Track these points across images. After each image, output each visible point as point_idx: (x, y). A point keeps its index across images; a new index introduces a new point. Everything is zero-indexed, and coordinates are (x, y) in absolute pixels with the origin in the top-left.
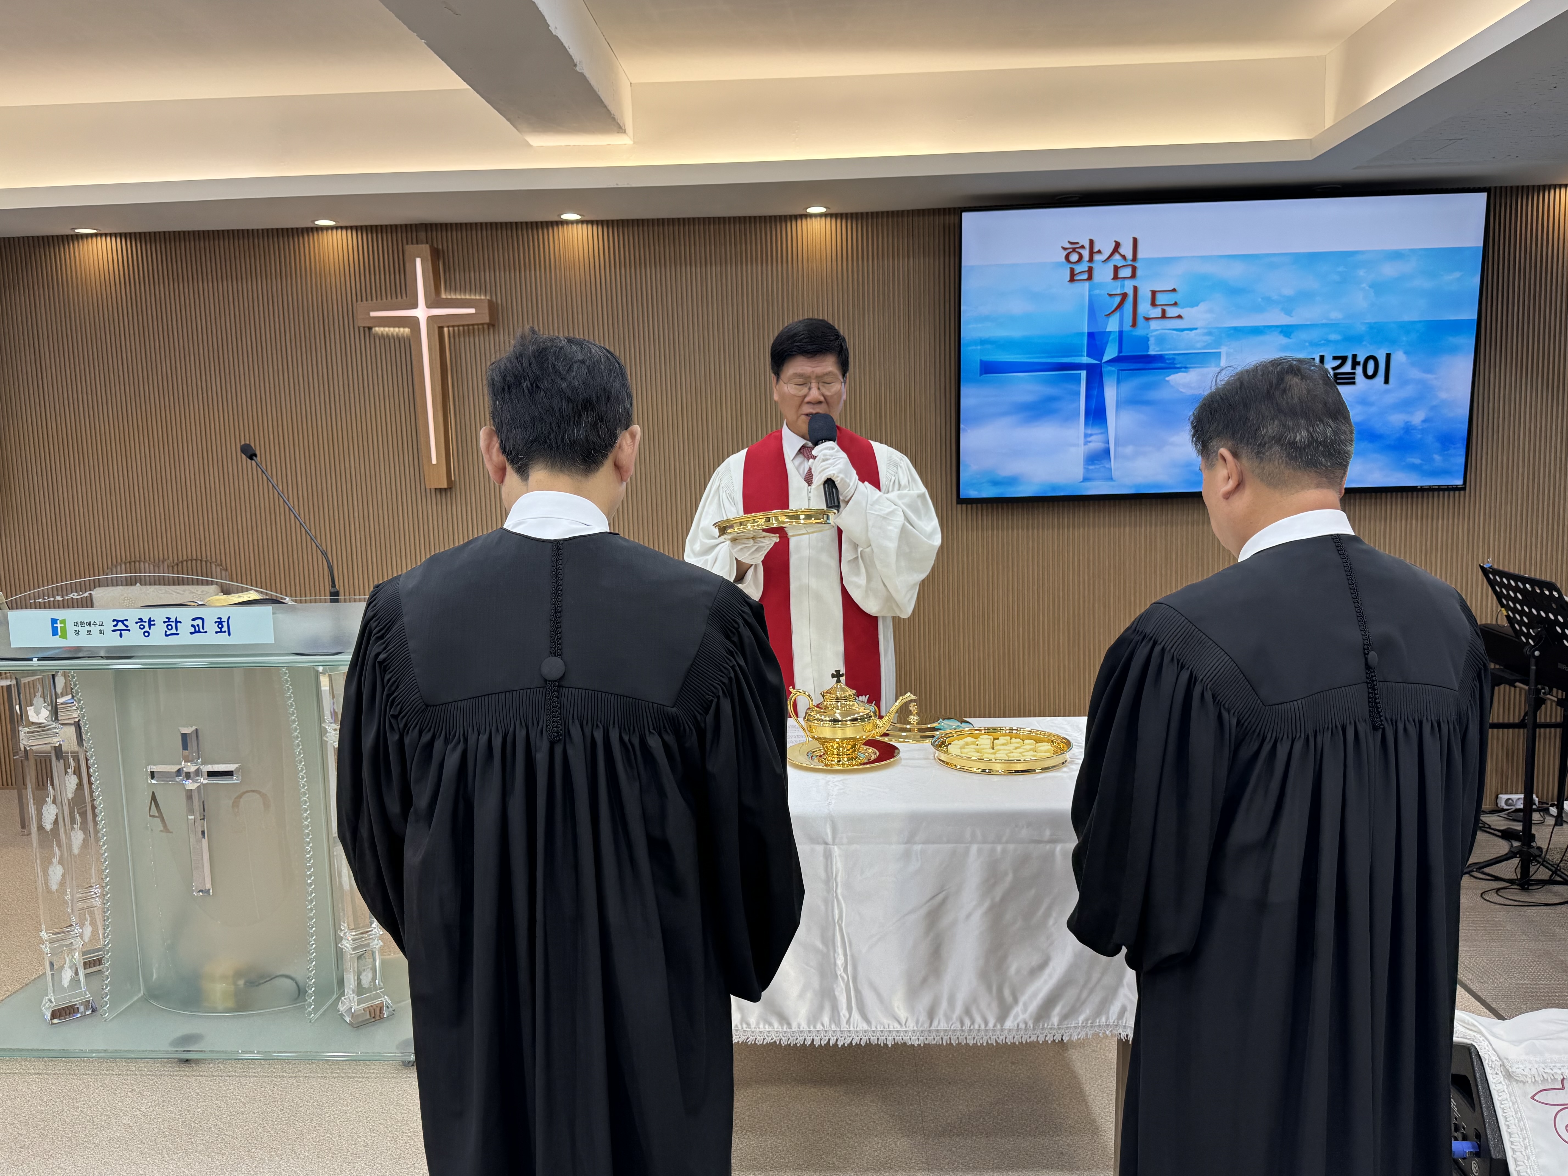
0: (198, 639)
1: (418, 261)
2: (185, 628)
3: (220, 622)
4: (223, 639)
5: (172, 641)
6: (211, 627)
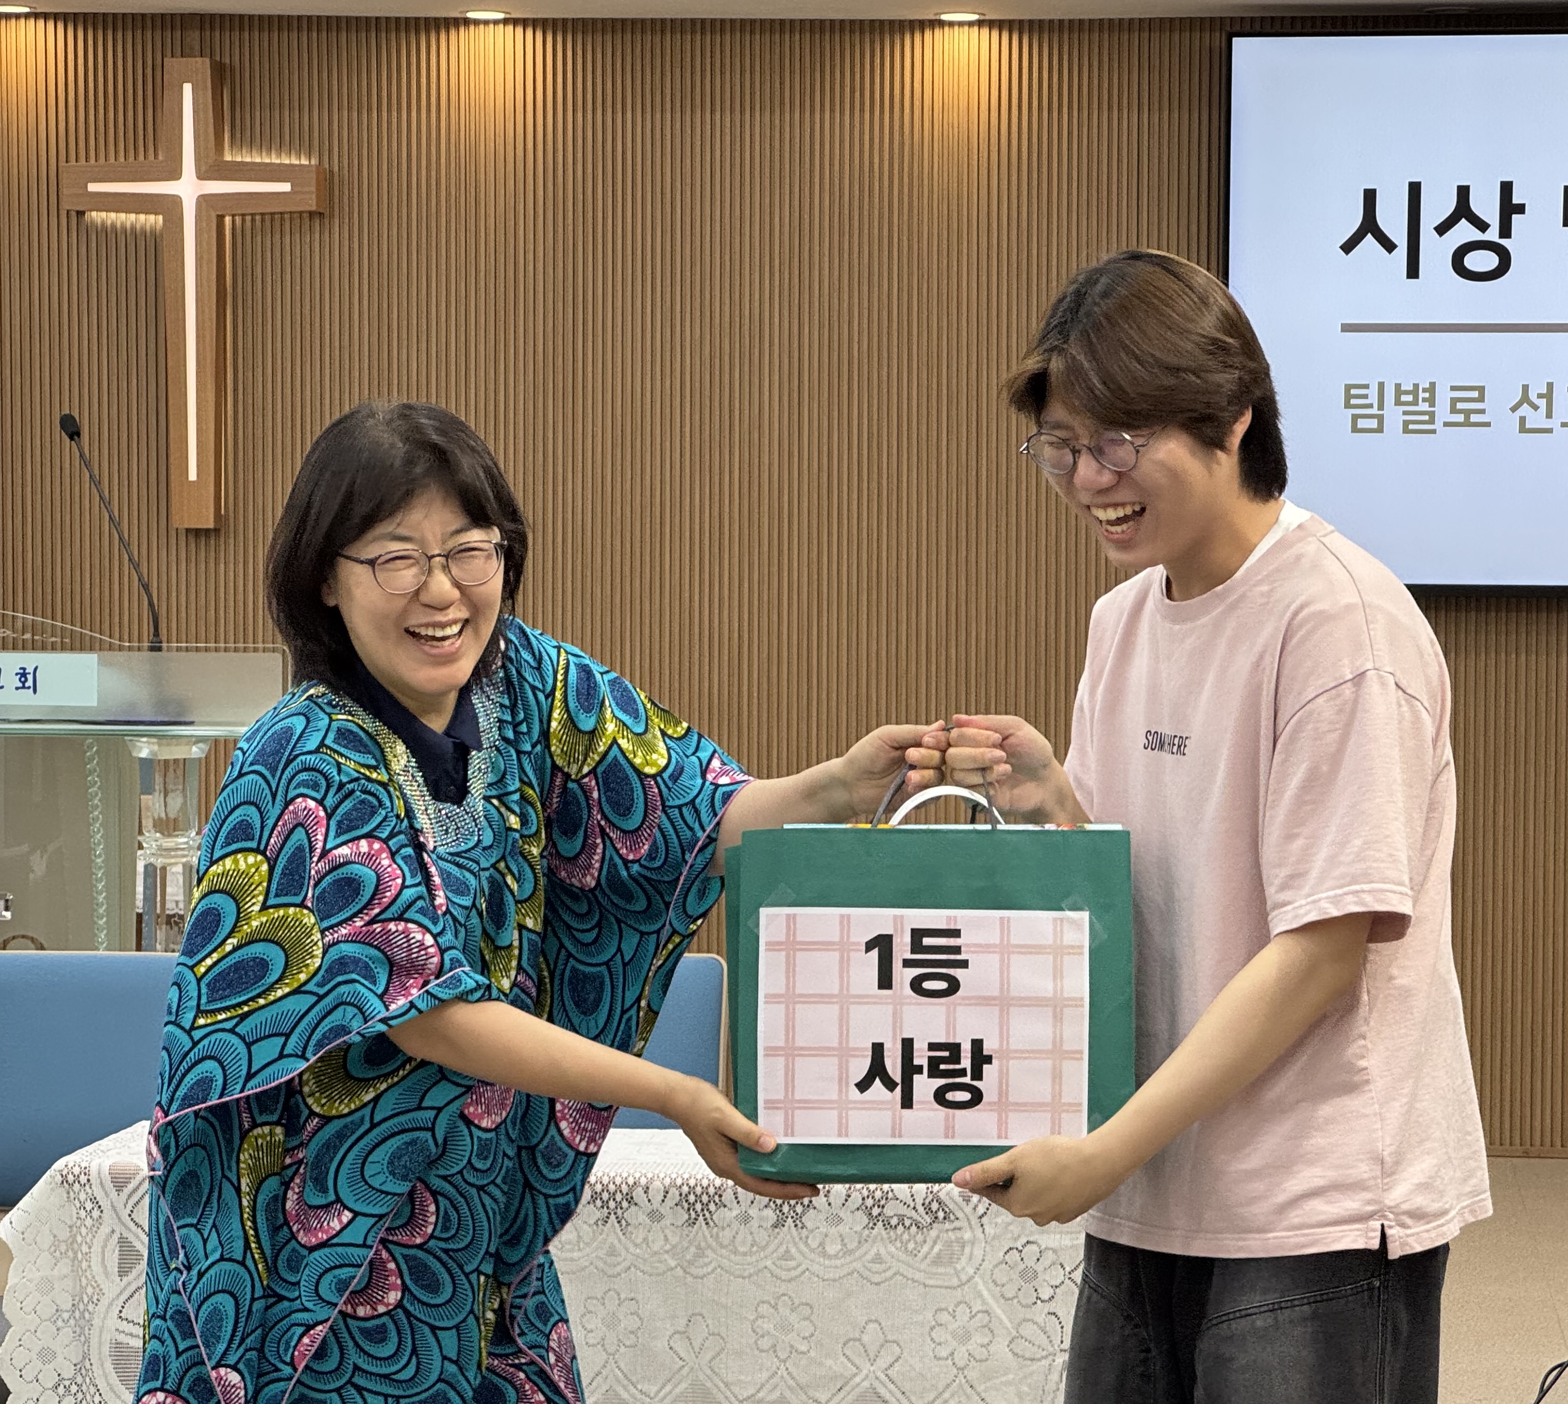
1: (187, 88)
3: (23, 675)
4: (25, 698)
6: (10, 680)
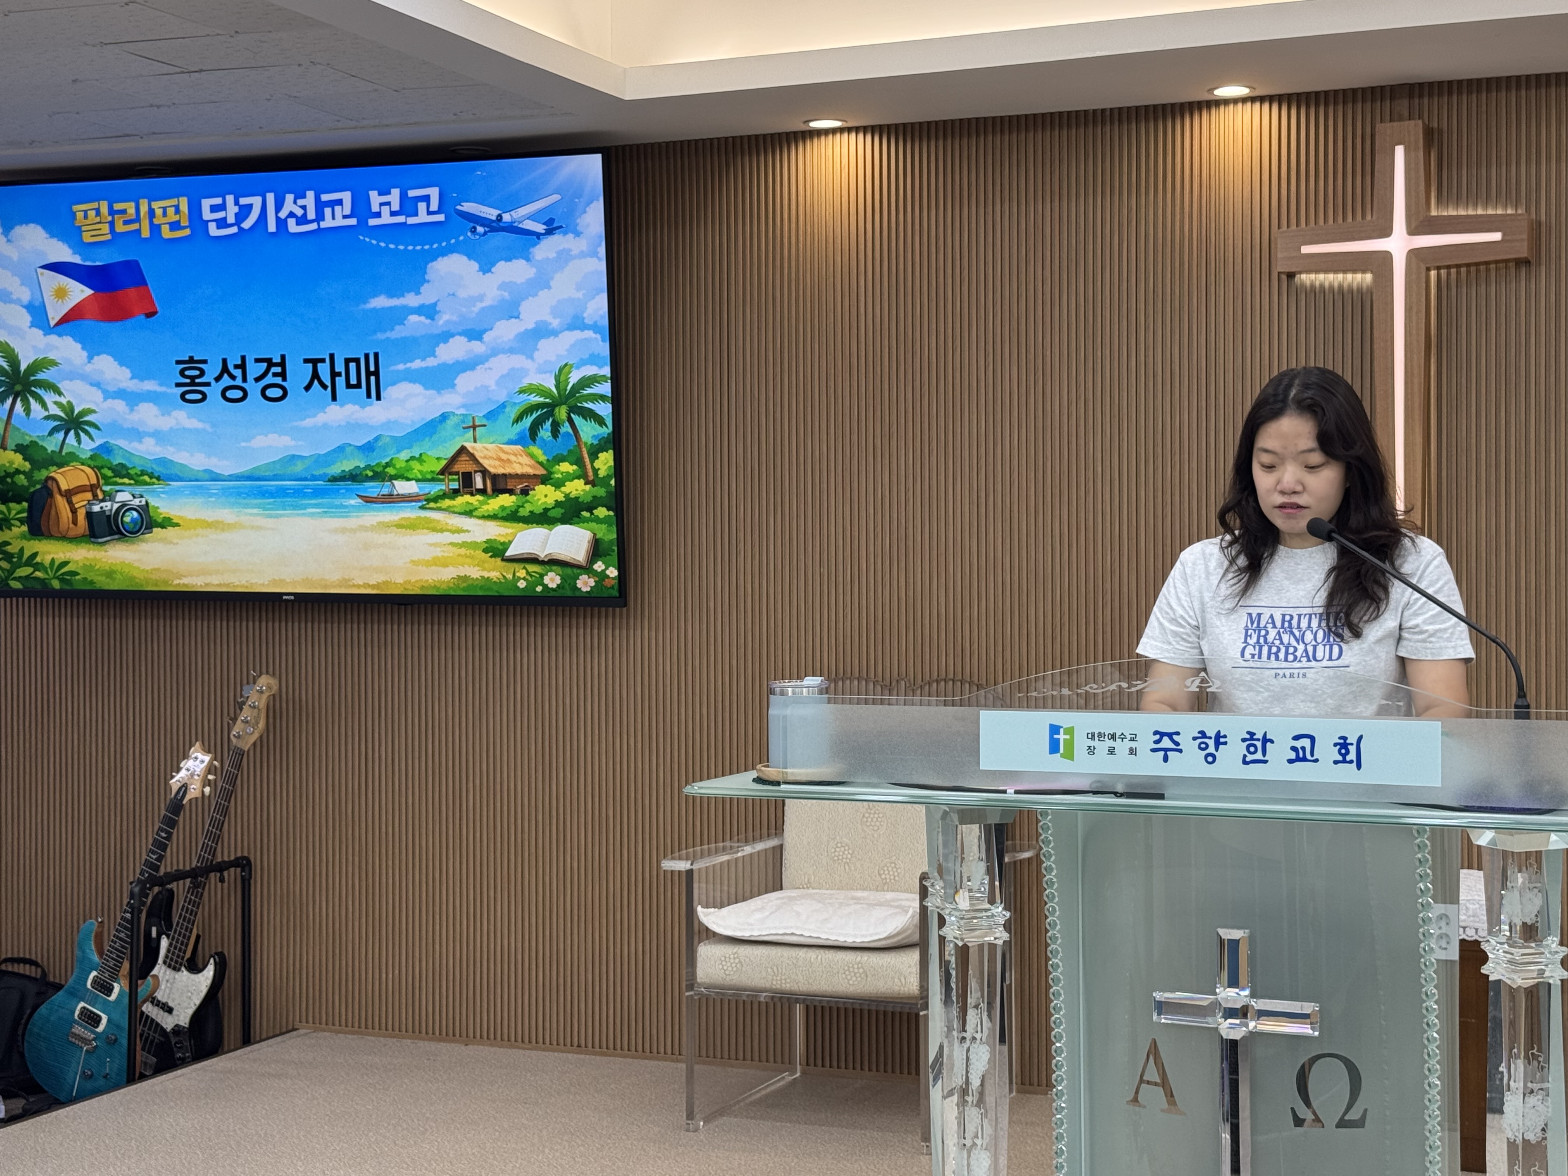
0: (1302, 772)
1: (1400, 151)
2: (1279, 752)
3: (1343, 745)
4: (1346, 774)
5: (1255, 772)
6: (1327, 751)
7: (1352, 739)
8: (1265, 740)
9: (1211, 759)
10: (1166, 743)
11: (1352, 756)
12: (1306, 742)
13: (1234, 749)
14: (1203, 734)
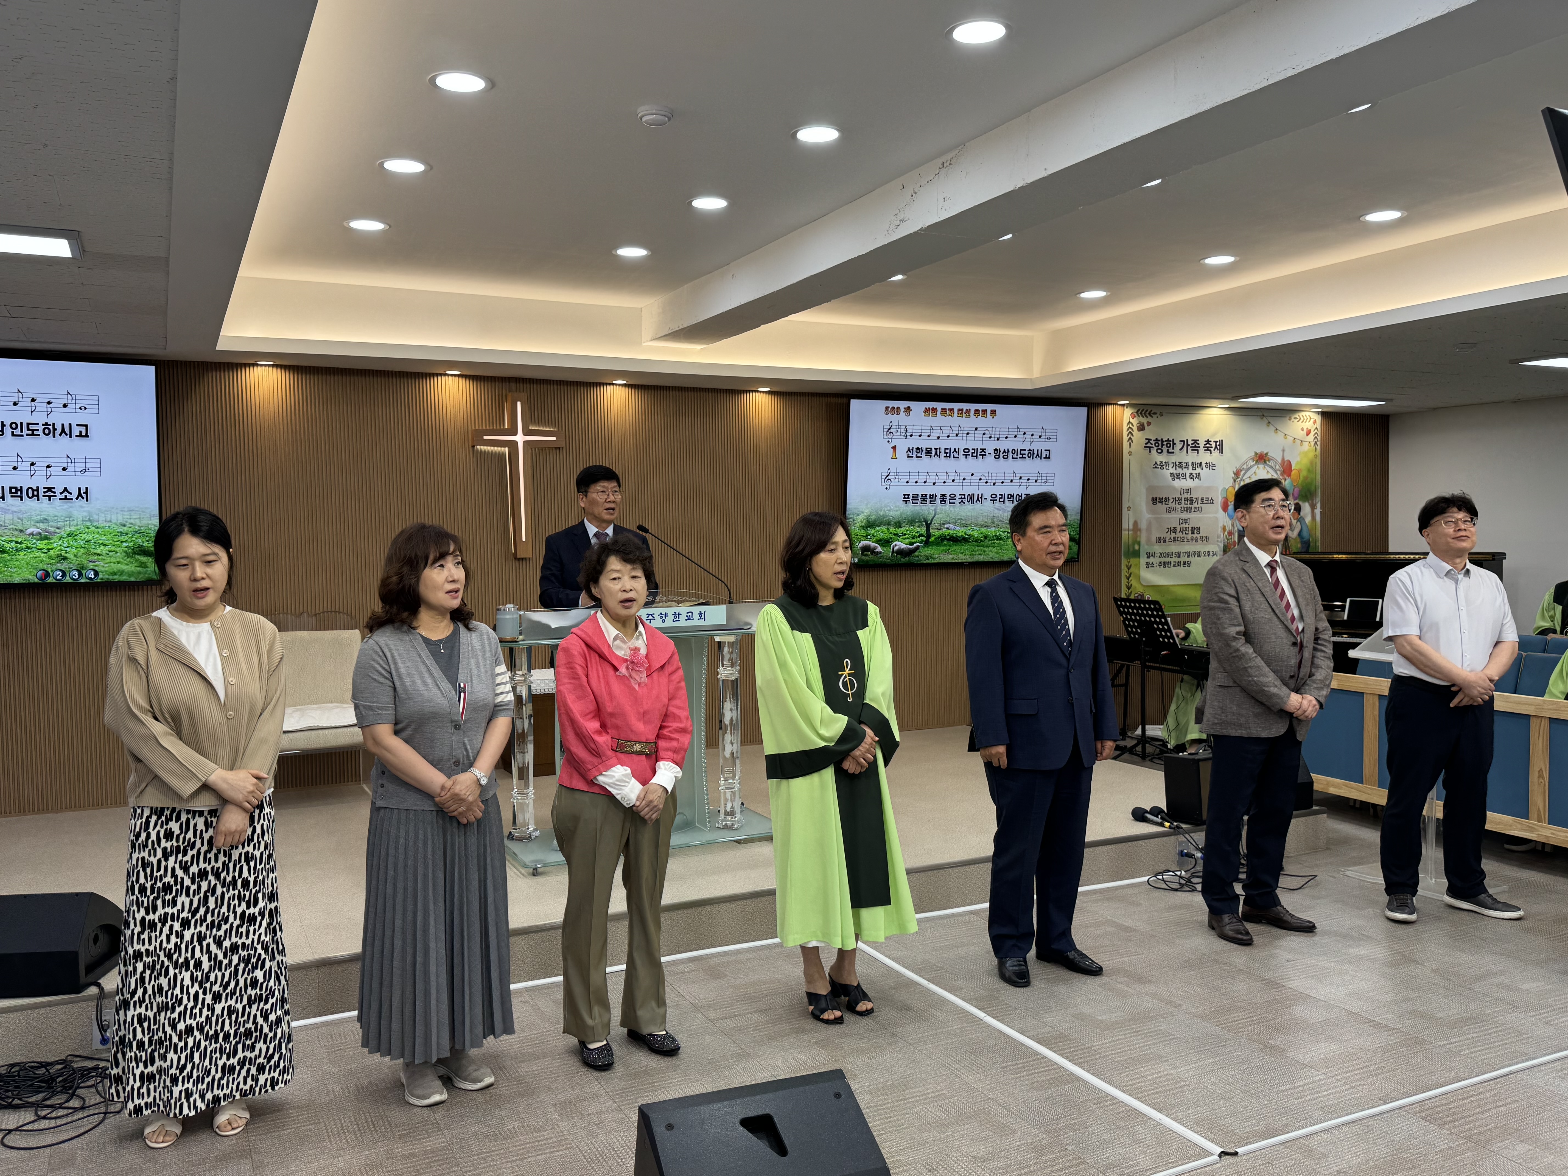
0: (690, 623)
1: (519, 404)
2: (683, 618)
3: (700, 614)
4: (701, 623)
5: (676, 624)
6: (696, 616)
7: (703, 612)
8: (679, 614)
9: (664, 621)
10: (650, 617)
11: (703, 617)
12: (690, 614)
13: (671, 617)
14: (661, 614)
